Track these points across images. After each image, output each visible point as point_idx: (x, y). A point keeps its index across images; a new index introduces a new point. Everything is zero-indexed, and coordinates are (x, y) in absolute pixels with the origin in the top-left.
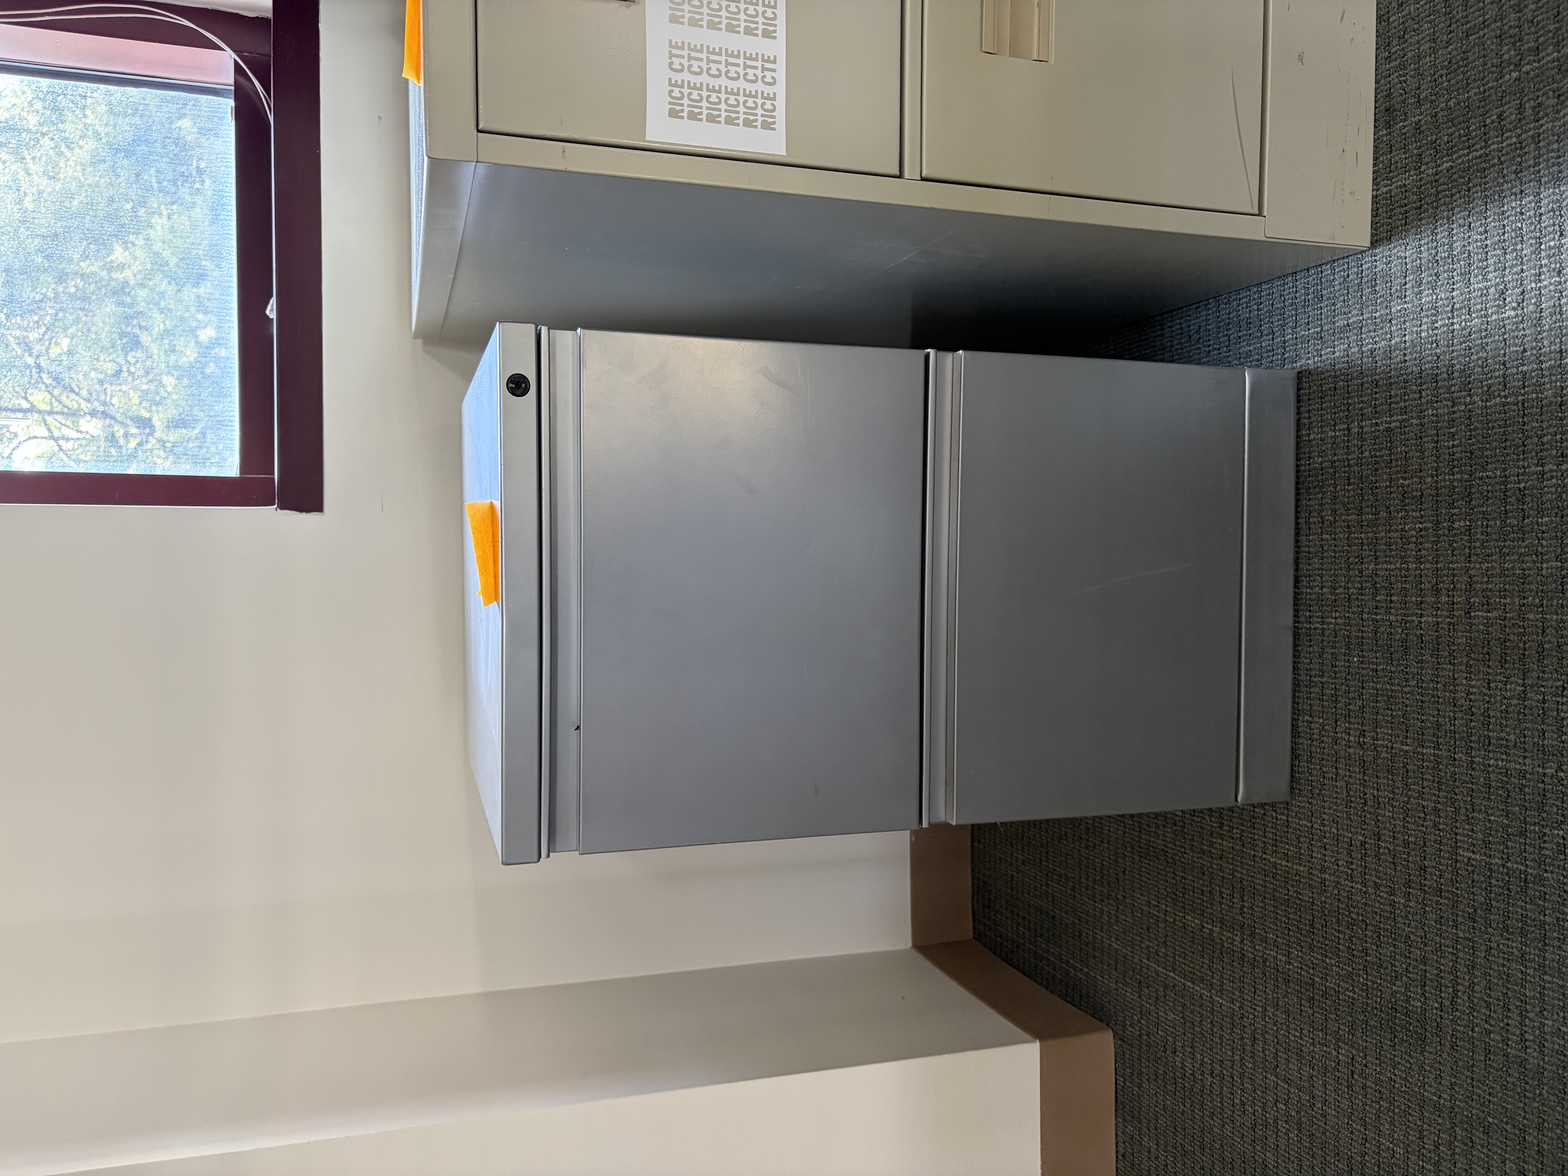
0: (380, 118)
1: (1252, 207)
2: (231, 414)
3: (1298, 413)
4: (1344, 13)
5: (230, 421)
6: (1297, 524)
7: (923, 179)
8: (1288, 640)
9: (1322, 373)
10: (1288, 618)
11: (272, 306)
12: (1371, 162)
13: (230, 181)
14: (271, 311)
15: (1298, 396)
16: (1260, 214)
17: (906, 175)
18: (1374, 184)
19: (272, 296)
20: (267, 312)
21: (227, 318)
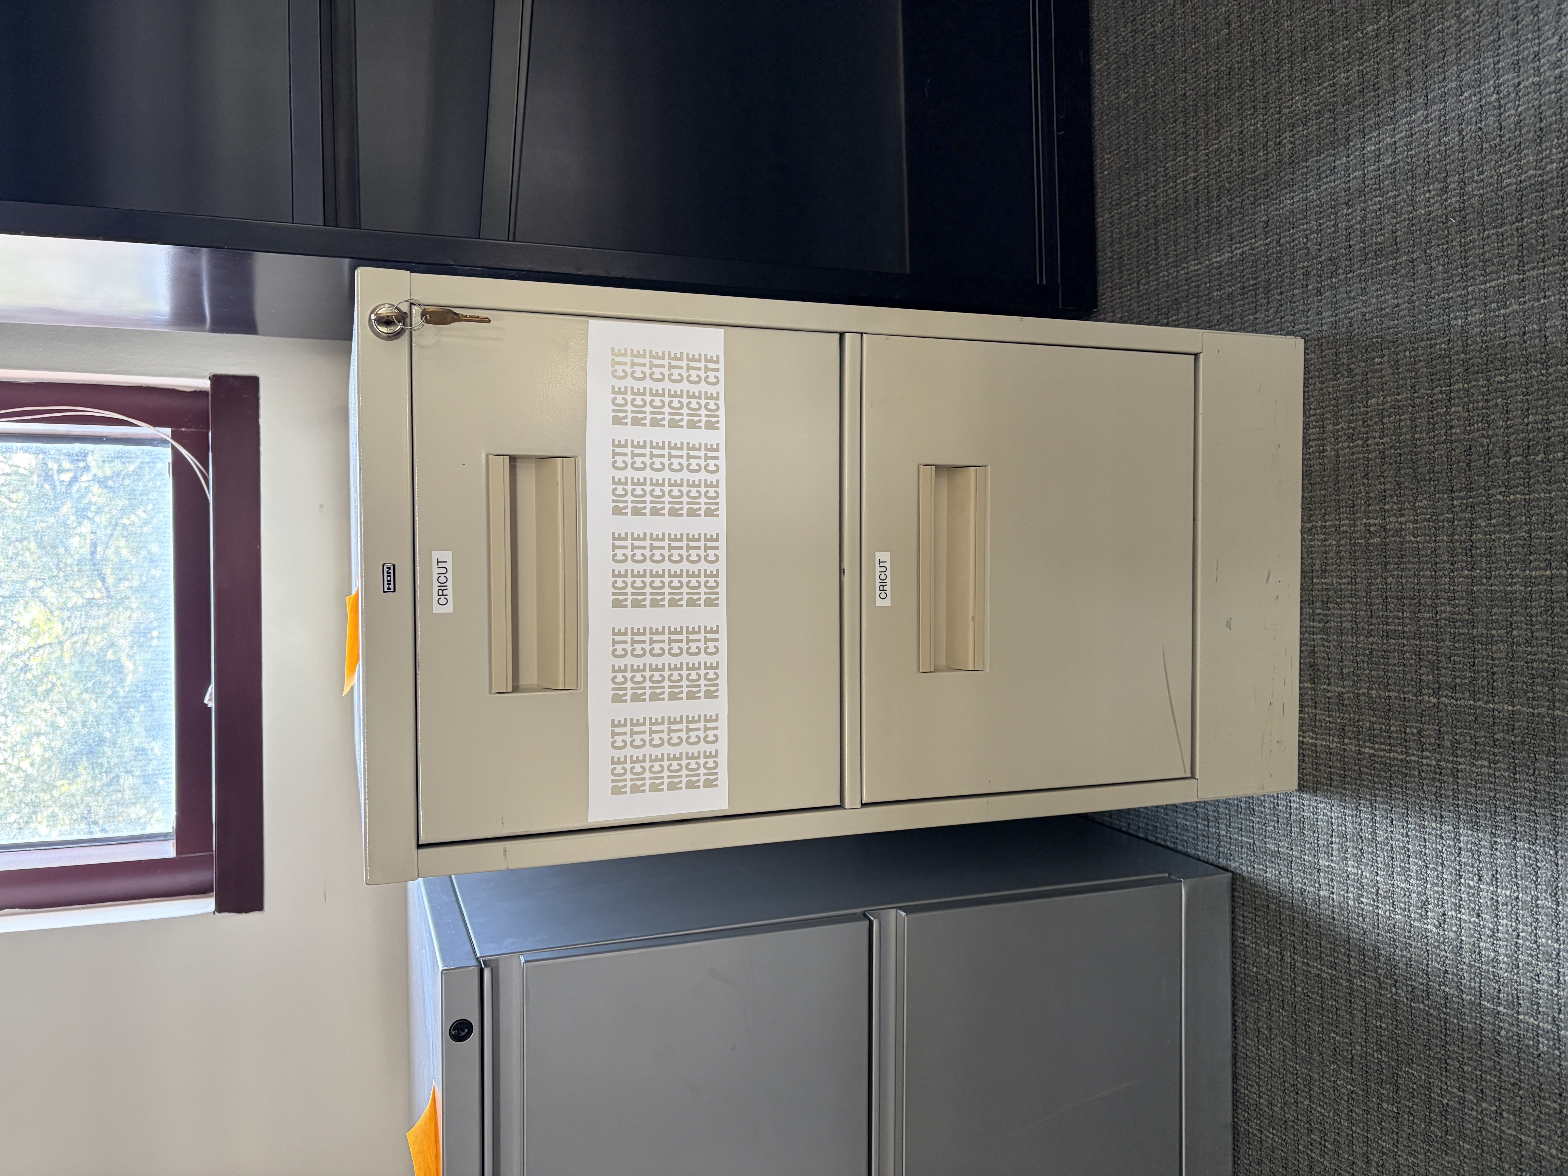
0: (321, 506)
1: (1185, 772)
2: (168, 766)
3: (1233, 912)
4: (1269, 574)
5: (168, 774)
6: (1234, 1022)
7: (864, 805)
8: (1228, 1138)
9: (1255, 886)
10: (1227, 1117)
11: (211, 695)
12: (1297, 709)
13: (168, 531)
14: (210, 699)
15: (1233, 896)
16: (1193, 777)
17: (847, 806)
18: (1300, 730)
19: (210, 683)
20: (206, 701)
21: (164, 669)
